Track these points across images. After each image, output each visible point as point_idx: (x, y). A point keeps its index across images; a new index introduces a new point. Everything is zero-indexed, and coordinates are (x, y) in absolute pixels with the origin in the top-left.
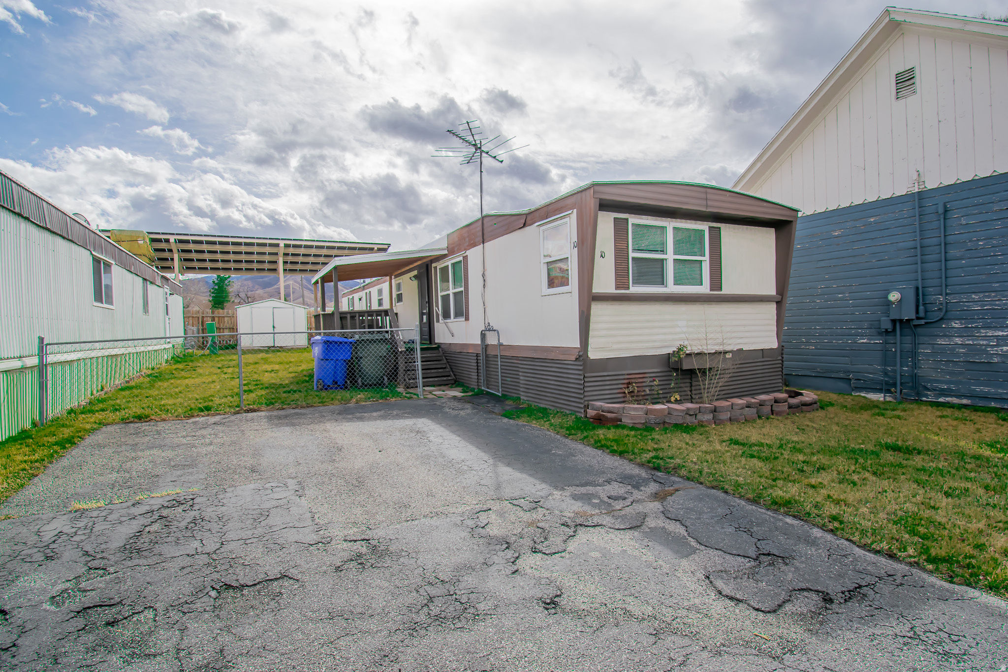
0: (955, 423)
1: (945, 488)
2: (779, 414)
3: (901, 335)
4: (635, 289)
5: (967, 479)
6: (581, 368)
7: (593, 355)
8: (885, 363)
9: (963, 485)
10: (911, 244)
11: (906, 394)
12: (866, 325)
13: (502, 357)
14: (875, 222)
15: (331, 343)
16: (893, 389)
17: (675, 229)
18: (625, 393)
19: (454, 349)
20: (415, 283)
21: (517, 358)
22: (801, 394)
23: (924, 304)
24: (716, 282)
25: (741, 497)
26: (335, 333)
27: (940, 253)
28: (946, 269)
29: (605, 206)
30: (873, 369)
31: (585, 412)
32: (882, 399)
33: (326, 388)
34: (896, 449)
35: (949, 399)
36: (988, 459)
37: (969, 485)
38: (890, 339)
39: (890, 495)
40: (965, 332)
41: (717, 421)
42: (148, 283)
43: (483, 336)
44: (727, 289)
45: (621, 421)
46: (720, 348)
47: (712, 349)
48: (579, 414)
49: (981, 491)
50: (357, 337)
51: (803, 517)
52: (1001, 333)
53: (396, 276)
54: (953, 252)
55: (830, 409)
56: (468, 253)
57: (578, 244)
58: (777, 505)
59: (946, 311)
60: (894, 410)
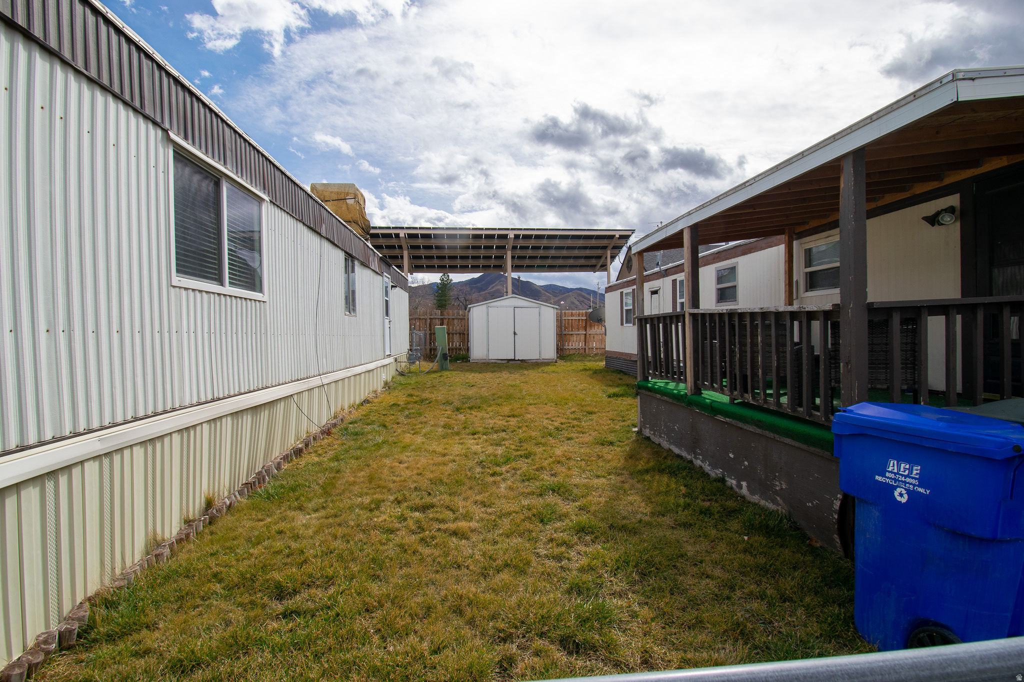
42: (356, 263)
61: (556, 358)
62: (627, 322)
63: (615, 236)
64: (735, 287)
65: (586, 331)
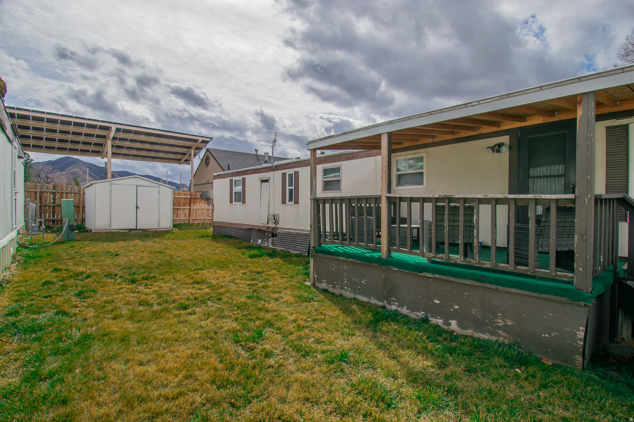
61: (172, 227)
62: (235, 201)
63: (198, 140)
64: (339, 180)
65: (190, 206)
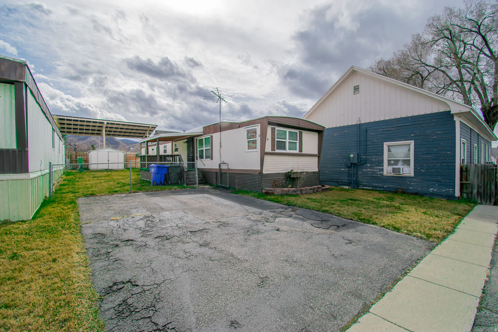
0: (367, 194)
1: (364, 207)
2: (319, 192)
3: (353, 168)
4: (277, 151)
5: (369, 206)
6: (261, 176)
7: (264, 172)
8: (349, 177)
9: (368, 207)
10: (357, 140)
11: (354, 186)
12: (343, 164)
13: (229, 173)
14: (347, 132)
15: (159, 167)
16: (351, 185)
17: (289, 132)
18: (273, 185)
19: (205, 171)
20: (186, 144)
21: (235, 173)
22: (325, 186)
23: (360, 158)
24: (301, 150)
25: (314, 210)
26: (157, 163)
27: (364, 143)
28: (366, 148)
29: (270, 123)
30: (345, 179)
31: (262, 191)
32: (348, 188)
33: (157, 184)
34: (352, 200)
35: (366, 188)
36: (375, 202)
37: (370, 207)
38: (350, 169)
39: (351, 209)
40: (371, 167)
41: (301, 193)
43: (220, 165)
44: (304, 152)
45: (274, 193)
46: (302, 171)
47: (300, 171)
48: (259, 192)
49: (372, 208)
50: (169, 165)
51: (331, 213)
52: (380, 168)
53: (174, 141)
54: (368, 143)
55: (334, 190)
56: (213, 135)
57: (260, 136)
58: (324, 211)
59: (366, 161)
60: (351, 190)
61: (124, 169)
63: (150, 127)
